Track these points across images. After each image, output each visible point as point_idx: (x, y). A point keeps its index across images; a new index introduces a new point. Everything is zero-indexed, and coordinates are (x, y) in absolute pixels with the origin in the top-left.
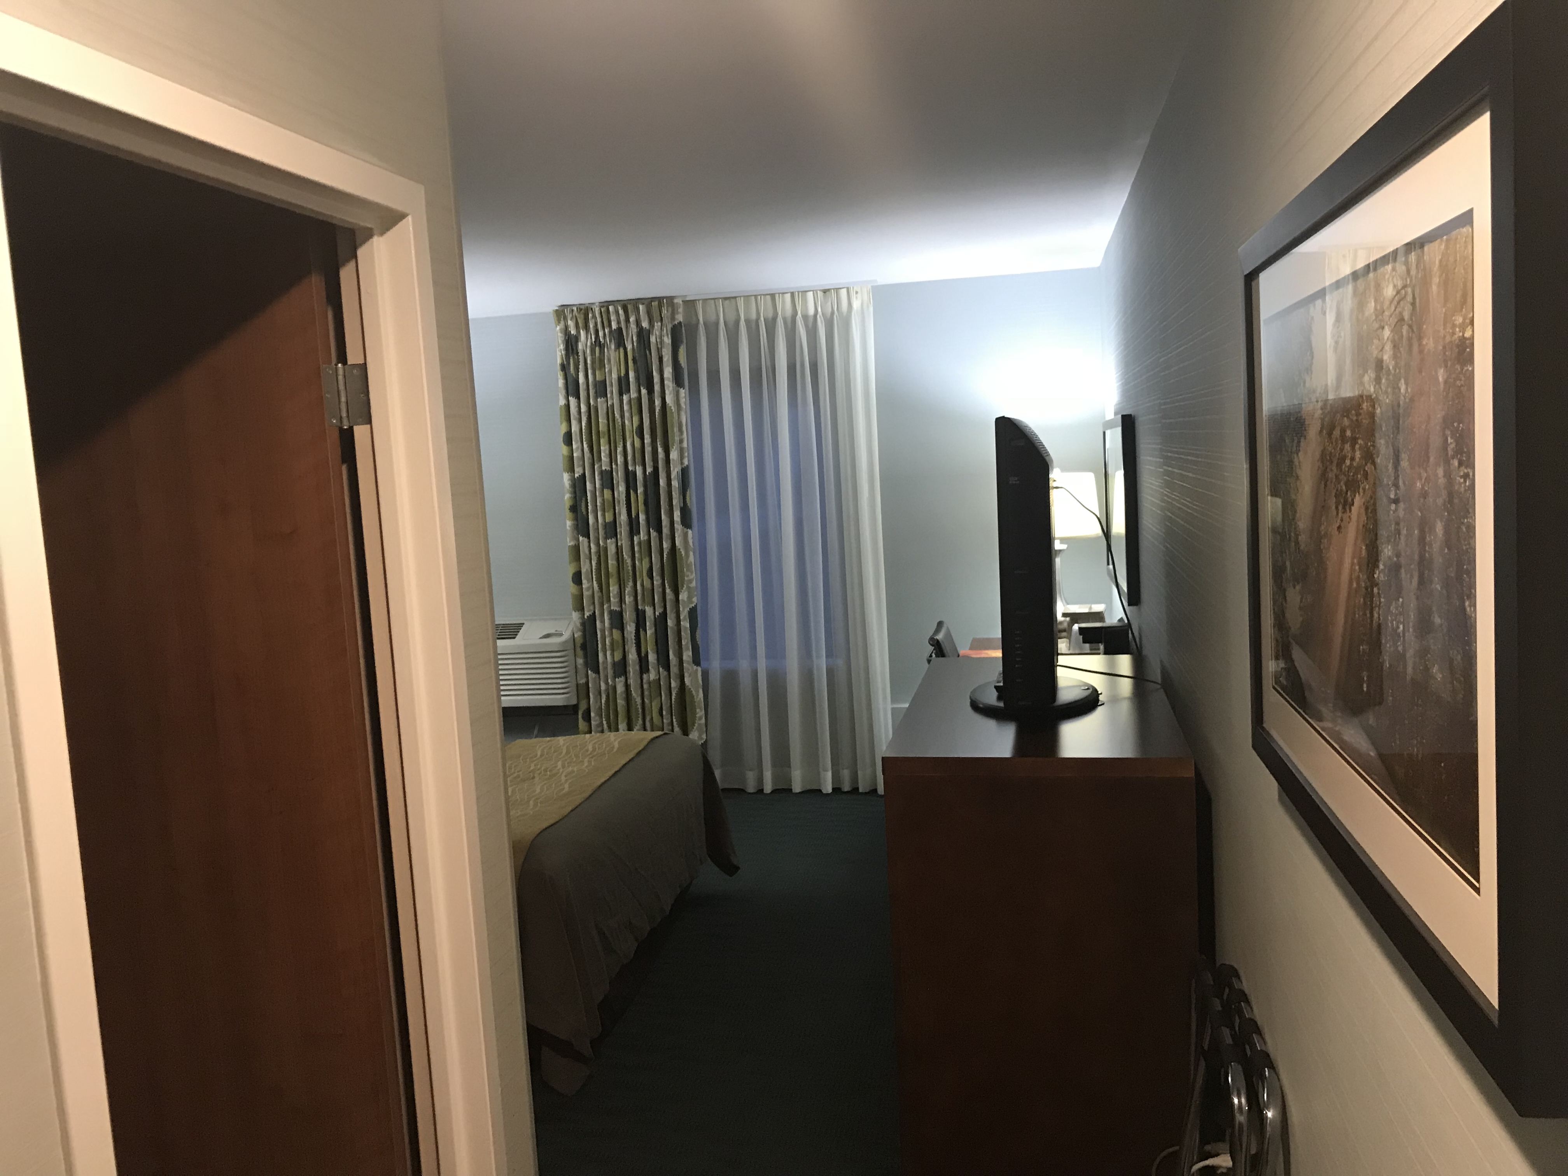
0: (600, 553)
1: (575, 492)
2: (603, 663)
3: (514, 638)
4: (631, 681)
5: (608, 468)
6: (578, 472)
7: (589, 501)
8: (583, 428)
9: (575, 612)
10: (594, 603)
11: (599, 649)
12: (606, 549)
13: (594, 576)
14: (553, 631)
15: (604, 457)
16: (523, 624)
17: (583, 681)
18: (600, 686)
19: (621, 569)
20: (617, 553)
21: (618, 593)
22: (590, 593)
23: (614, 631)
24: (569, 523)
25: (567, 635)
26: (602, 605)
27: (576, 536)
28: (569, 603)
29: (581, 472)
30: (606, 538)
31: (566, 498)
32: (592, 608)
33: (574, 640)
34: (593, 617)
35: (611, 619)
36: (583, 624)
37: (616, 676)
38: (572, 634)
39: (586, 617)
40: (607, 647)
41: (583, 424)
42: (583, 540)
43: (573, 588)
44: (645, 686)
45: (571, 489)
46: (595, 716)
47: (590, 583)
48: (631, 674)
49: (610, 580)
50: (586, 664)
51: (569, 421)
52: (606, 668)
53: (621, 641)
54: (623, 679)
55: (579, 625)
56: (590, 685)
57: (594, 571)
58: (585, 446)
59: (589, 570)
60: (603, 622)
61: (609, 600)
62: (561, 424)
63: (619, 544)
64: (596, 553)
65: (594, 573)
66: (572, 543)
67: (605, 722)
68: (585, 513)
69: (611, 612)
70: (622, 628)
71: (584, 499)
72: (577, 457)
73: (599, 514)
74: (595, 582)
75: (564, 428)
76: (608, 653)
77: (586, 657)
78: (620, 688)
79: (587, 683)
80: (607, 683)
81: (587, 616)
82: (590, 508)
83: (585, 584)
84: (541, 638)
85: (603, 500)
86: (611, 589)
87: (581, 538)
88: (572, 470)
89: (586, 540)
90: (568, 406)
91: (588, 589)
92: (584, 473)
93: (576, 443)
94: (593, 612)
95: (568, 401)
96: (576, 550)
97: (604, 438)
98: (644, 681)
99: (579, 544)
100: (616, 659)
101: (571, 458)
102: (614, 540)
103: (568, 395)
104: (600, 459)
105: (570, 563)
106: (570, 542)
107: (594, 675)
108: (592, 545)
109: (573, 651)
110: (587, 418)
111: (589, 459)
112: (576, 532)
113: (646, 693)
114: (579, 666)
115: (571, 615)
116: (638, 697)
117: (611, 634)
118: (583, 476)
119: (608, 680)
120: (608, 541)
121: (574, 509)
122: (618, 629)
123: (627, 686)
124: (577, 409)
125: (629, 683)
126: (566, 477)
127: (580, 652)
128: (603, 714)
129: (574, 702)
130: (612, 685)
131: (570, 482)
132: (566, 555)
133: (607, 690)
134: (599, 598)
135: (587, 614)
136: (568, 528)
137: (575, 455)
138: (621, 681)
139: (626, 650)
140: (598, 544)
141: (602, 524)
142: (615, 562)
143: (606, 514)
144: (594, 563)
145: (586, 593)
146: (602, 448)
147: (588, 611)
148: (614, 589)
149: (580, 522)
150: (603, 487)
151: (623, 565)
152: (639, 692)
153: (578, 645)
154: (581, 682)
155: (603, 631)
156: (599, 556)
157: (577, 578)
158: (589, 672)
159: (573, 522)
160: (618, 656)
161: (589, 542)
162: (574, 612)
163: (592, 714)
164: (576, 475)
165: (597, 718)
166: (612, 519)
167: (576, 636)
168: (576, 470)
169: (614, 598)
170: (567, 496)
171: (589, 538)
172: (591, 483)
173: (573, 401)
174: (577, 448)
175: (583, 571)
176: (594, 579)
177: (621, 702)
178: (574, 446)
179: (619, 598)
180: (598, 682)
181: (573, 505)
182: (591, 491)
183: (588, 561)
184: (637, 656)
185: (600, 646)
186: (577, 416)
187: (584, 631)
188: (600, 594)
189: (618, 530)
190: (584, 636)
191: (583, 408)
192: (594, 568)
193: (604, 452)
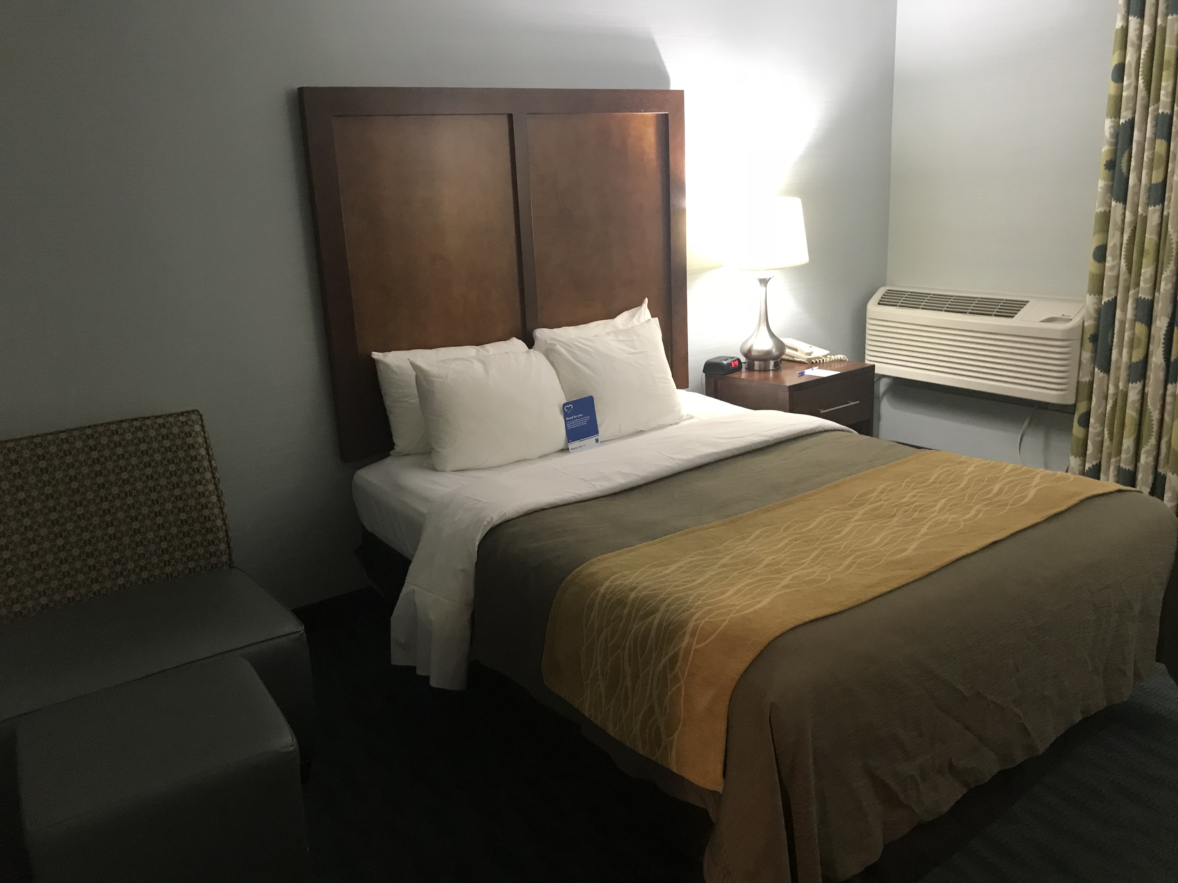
0: (1136, 224)
1: (1116, 144)
2: (1117, 361)
3: (1012, 317)
4: (1149, 389)
5: (1168, 111)
6: (1125, 117)
7: (1133, 155)
8: (1142, 57)
9: (1090, 295)
10: (1117, 287)
11: (1114, 344)
12: (1145, 219)
13: (1123, 253)
14: (1058, 315)
15: (1163, 95)
16: (1028, 302)
17: (1086, 379)
18: (1108, 389)
19: (1161, 247)
20: (1161, 224)
21: (1151, 276)
22: (1115, 273)
23: (1138, 324)
24: (1101, 183)
25: (1076, 321)
26: (1127, 290)
27: (1109, 200)
28: (1085, 282)
29: (1129, 116)
30: (1148, 204)
31: (1103, 150)
32: (1113, 292)
33: (1083, 330)
34: (1113, 303)
35: (1136, 309)
36: (1099, 311)
37: (1130, 379)
38: (1081, 322)
39: (1103, 303)
40: (1125, 343)
41: (1143, 52)
42: (1116, 206)
43: (1092, 266)
44: (1169, 399)
45: (1111, 140)
46: (1095, 423)
47: (1117, 261)
48: (1151, 381)
49: (1144, 260)
50: (1094, 360)
51: (1124, 47)
52: (1119, 368)
53: (1144, 339)
54: (1138, 385)
55: (1092, 311)
56: (1095, 386)
57: (1124, 246)
58: (1141, 81)
59: (1118, 245)
60: (1124, 310)
61: (1138, 285)
62: (1114, 53)
63: (1165, 213)
64: (1131, 223)
65: (1123, 249)
66: (1102, 209)
67: (1106, 432)
68: (1124, 170)
69: (1138, 301)
70: (1149, 322)
71: (1127, 152)
72: (1127, 97)
73: (1144, 172)
74: (1123, 261)
75: (1115, 60)
76: (1125, 351)
77: (1095, 351)
78: (1133, 396)
79: (1091, 383)
80: (1117, 386)
81: (1105, 303)
82: (1133, 163)
83: (1109, 262)
84: (1043, 321)
85: (1153, 154)
86: (1143, 271)
87: (1114, 203)
88: (1117, 113)
89: (1120, 205)
90: (1125, 30)
91: (1112, 268)
92: (1133, 119)
93: (1129, 77)
94: (1113, 297)
95: (1127, 21)
96: (1105, 218)
97: (1168, 69)
98: (1169, 392)
99: (1110, 211)
100: (1134, 360)
101: (1119, 98)
102: (1158, 207)
103: (1128, 13)
104: (1158, 99)
105: (1094, 234)
106: (1098, 207)
107: (1102, 374)
108: (1128, 213)
109: (1080, 341)
110: (1149, 44)
111: (1143, 98)
112: (1109, 195)
113: (1168, 408)
114: (1084, 361)
115: (1086, 297)
116: (1155, 410)
117: (1133, 328)
118: (1132, 122)
119: (1118, 382)
120: (1151, 208)
121: (1111, 165)
122: (1142, 323)
123: (1143, 395)
124: (1137, 32)
125: (1146, 391)
126: (1108, 123)
127: (1088, 345)
128: (1106, 422)
129: (1071, 401)
130: (1122, 390)
131: (1112, 130)
132: (1091, 223)
133: (1116, 394)
134: (1126, 280)
135: (1105, 299)
136: (1099, 190)
137: (1124, 94)
138: (1136, 388)
139: (1151, 349)
140: (1135, 213)
141: (1146, 185)
142: (1155, 237)
143: (1154, 172)
144: (1126, 237)
145: (1108, 273)
146: (1163, 84)
147: (1108, 296)
148: (1147, 271)
149: (1116, 181)
150: (1156, 136)
151: (1165, 242)
152: (1159, 406)
153: (1087, 335)
154: (1083, 380)
155: (1123, 323)
156: (1135, 227)
157: (1100, 254)
158: (1096, 369)
159: (1106, 183)
160: (1138, 356)
161: (1125, 209)
162: (1088, 295)
163: (1092, 420)
164: (1122, 121)
165: (1098, 425)
166: (1160, 180)
167: (1086, 324)
168: (1123, 114)
169: (1145, 283)
170: (1105, 148)
171: (1125, 202)
172: (1140, 130)
173: (1133, 21)
174: (1129, 85)
175: (1110, 245)
176: (1123, 257)
177: (1131, 413)
178: (1125, 83)
179: (1151, 284)
180: (1105, 382)
181: (1111, 160)
182: (1138, 143)
183: (1118, 234)
184: (1163, 360)
185: (1115, 340)
186: (1137, 42)
187: (1098, 319)
188: (1127, 276)
189: (1167, 195)
190: (1097, 327)
191: (1147, 30)
192: (1125, 241)
193: (1165, 89)
